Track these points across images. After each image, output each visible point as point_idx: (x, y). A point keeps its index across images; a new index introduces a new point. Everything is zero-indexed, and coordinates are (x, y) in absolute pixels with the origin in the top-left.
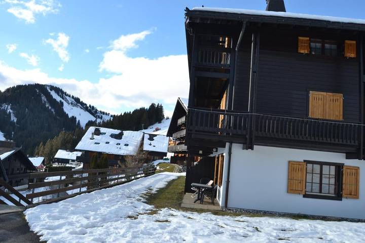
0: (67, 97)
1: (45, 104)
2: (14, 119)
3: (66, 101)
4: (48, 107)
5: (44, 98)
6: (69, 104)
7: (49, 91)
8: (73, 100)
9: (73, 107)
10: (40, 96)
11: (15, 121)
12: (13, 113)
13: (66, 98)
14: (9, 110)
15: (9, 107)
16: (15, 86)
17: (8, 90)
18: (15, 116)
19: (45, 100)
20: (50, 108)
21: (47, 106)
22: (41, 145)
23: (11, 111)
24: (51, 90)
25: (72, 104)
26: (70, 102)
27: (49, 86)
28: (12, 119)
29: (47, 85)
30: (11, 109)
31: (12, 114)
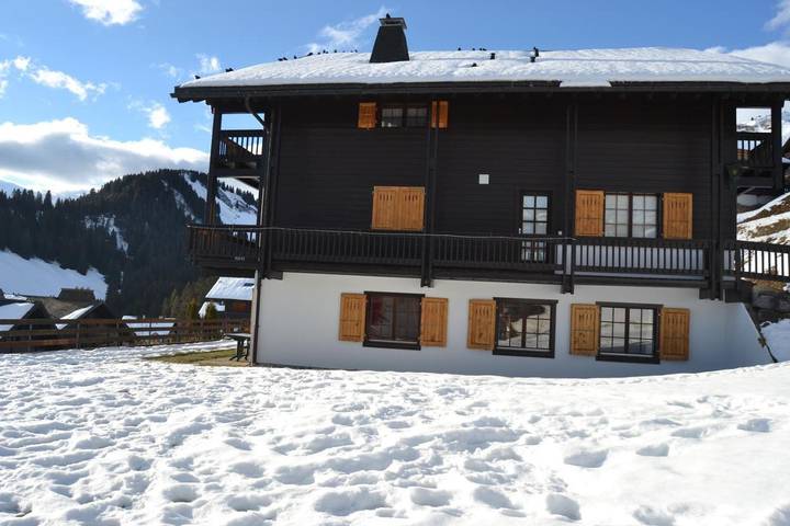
0: (228, 193)
1: (181, 212)
2: (122, 245)
3: (226, 200)
4: (189, 217)
5: (179, 199)
6: (231, 207)
7: (190, 182)
8: (240, 198)
9: (239, 214)
10: (170, 194)
11: (126, 248)
12: (120, 233)
13: (224, 196)
14: (112, 228)
15: (112, 222)
16: (121, 178)
17: (108, 187)
18: (125, 240)
19: (183, 201)
20: (193, 217)
21: (187, 213)
22: (173, 294)
23: (116, 230)
24: (193, 181)
25: (237, 206)
26: (233, 202)
27: (188, 172)
28: (119, 246)
29: (184, 171)
30: (115, 225)
31: (118, 236)
